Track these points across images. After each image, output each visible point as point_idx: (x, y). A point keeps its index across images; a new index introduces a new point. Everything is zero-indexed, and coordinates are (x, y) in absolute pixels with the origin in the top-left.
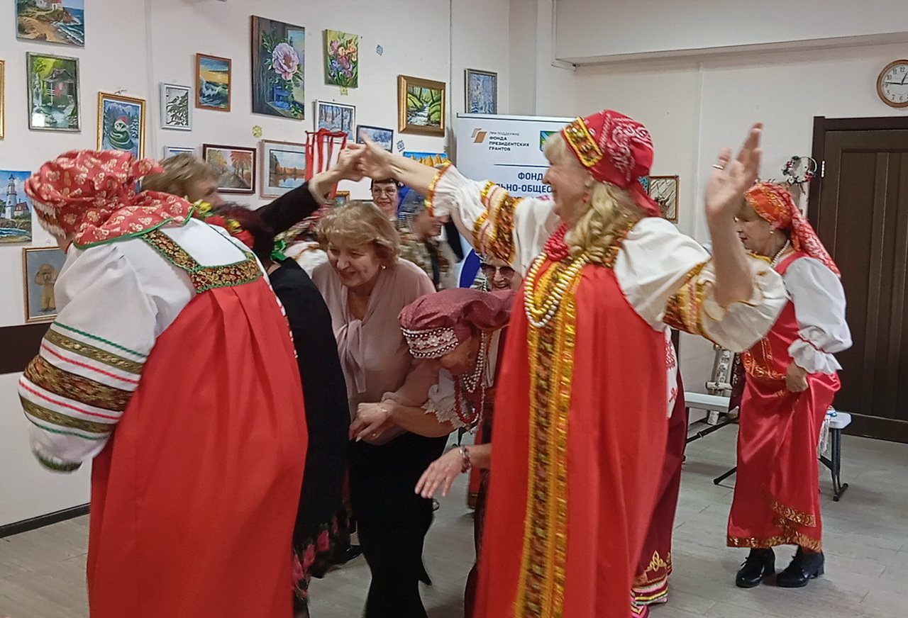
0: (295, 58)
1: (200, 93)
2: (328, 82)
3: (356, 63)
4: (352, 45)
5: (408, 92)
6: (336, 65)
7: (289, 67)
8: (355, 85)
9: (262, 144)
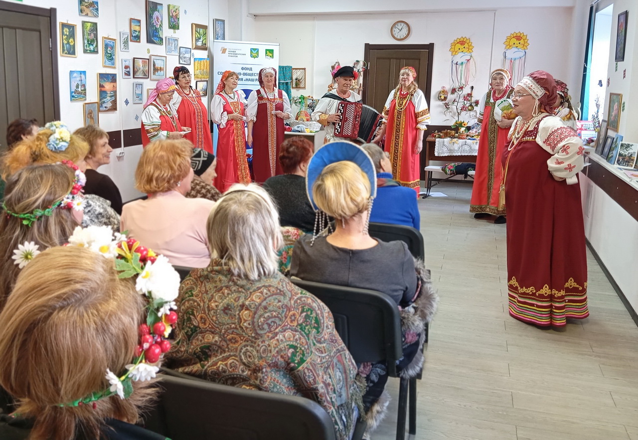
0: (160, 18)
1: (131, 35)
2: (170, 28)
3: (179, 19)
4: (178, 11)
5: (196, 31)
6: (173, 20)
7: (158, 22)
8: (178, 29)
9: (150, 57)
